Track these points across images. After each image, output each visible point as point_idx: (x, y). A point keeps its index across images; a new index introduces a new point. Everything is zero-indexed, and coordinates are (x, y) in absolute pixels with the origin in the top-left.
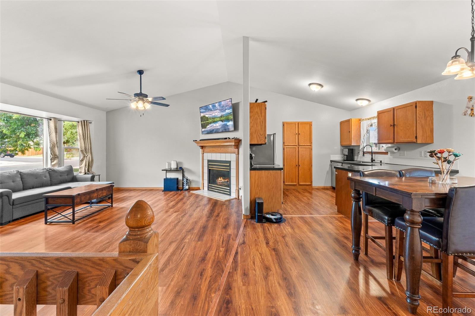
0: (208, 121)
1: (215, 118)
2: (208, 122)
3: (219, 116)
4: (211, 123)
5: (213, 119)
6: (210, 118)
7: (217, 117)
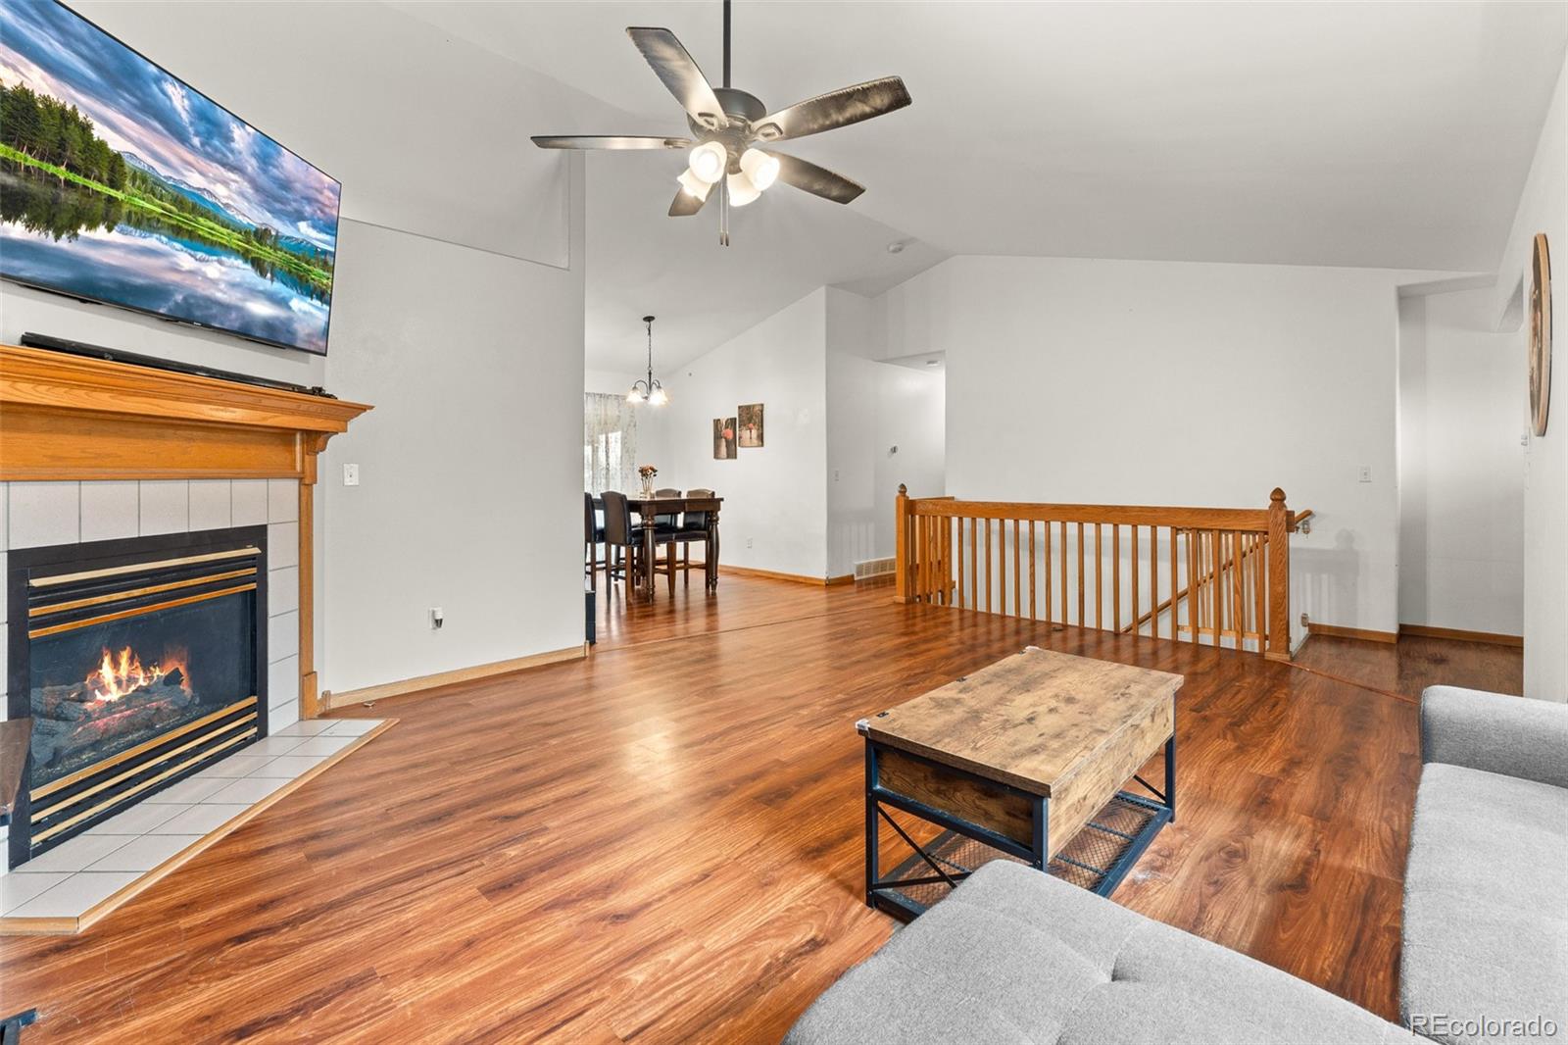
0: (119, 195)
1: (195, 210)
2: (110, 199)
3: (245, 221)
4: (141, 222)
5: (178, 202)
6: (149, 184)
7: (222, 216)
